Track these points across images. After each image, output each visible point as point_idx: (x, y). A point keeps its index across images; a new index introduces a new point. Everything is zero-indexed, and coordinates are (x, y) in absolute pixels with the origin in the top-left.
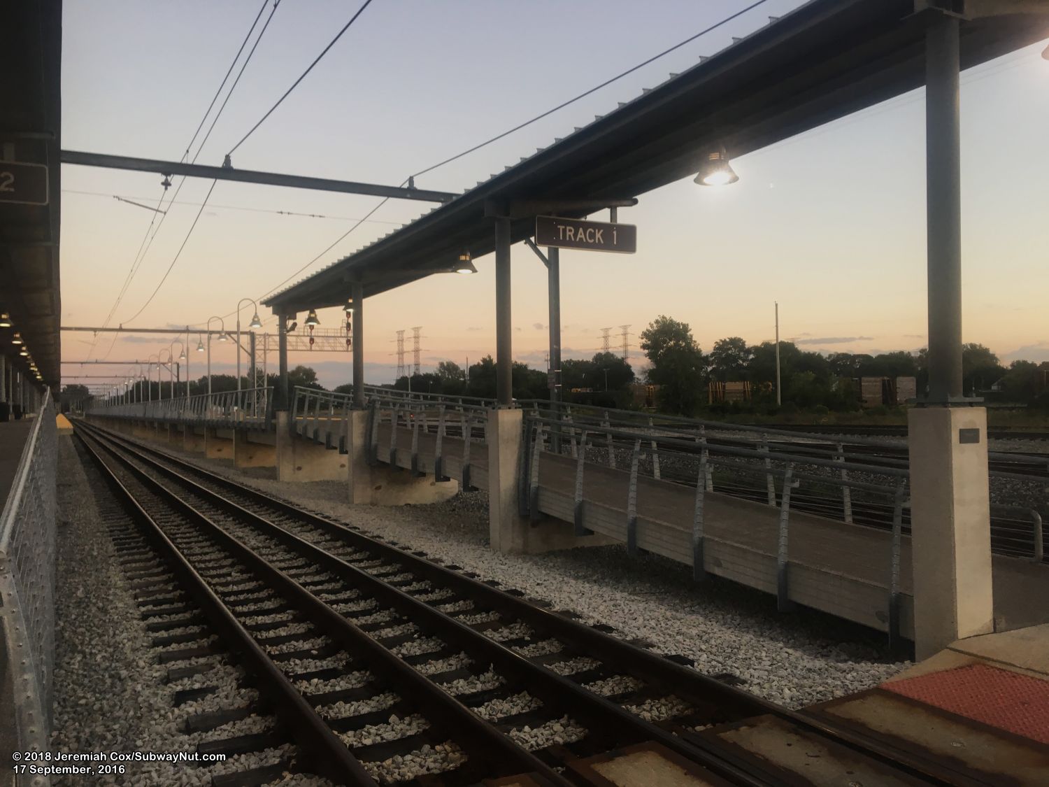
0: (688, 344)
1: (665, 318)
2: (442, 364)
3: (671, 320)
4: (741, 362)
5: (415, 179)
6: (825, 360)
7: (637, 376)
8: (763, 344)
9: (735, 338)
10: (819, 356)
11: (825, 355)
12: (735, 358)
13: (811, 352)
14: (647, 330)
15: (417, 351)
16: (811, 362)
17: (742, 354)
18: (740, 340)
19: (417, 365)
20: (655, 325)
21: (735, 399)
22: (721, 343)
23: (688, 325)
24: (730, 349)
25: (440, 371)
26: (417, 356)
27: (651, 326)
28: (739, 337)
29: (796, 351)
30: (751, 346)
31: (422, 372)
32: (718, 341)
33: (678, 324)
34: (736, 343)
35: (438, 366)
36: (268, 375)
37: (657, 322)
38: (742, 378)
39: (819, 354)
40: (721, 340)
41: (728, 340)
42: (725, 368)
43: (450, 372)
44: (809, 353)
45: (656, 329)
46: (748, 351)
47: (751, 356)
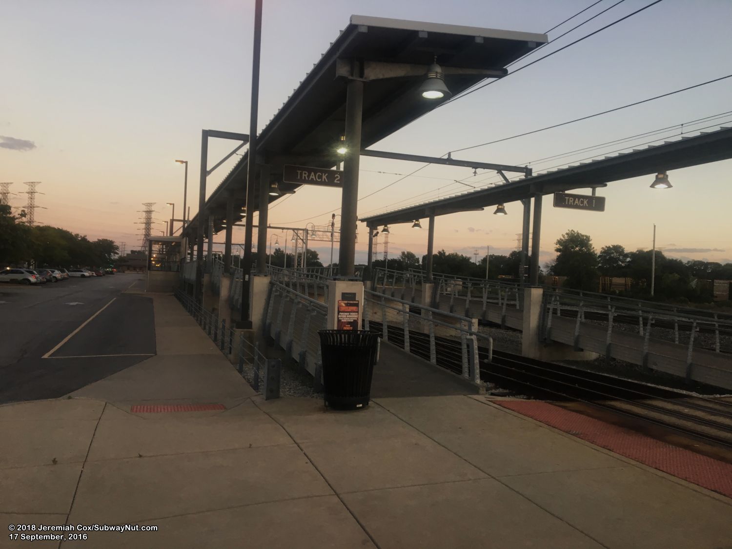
0: (589, 250)
1: (574, 231)
2: (403, 253)
3: (578, 233)
4: (620, 263)
5: (451, 154)
6: (684, 265)
7: (542, 268)
8: (638, 251)
9: (617, 246)
10: (681, 262)
11: (685, 261)
12: (616, 260)
13: (674, 259)
14: (560, 239)
15: (386, 243)
16: (673, 266)
17: (621, 257)
18: (620, 247)
19: (386, 252)
20: (566, 236)
21: (620, 289)
22: (606, 249)
23: (589, 237)
24: (613, 253)
25: (402, 257)
26: (386, 247)
27: (563, 236)
28: (619, 245)
29: (663, 258)
30: (629, 252)
31: (390, 257)
32: (604, 247)
33: (583, 236)
34: (618, 249)
35: (401, 254)
36: (287, 254)
37: (567, 234)
38: (624, 275)
39: (680, 261)
40: (606, 247)
41: (611, 247)
42: (608, 266)
43: (409, 259)
44: (673, 260)
45: (567, 238)
46: (626, 255)
47: (628, 259)
